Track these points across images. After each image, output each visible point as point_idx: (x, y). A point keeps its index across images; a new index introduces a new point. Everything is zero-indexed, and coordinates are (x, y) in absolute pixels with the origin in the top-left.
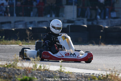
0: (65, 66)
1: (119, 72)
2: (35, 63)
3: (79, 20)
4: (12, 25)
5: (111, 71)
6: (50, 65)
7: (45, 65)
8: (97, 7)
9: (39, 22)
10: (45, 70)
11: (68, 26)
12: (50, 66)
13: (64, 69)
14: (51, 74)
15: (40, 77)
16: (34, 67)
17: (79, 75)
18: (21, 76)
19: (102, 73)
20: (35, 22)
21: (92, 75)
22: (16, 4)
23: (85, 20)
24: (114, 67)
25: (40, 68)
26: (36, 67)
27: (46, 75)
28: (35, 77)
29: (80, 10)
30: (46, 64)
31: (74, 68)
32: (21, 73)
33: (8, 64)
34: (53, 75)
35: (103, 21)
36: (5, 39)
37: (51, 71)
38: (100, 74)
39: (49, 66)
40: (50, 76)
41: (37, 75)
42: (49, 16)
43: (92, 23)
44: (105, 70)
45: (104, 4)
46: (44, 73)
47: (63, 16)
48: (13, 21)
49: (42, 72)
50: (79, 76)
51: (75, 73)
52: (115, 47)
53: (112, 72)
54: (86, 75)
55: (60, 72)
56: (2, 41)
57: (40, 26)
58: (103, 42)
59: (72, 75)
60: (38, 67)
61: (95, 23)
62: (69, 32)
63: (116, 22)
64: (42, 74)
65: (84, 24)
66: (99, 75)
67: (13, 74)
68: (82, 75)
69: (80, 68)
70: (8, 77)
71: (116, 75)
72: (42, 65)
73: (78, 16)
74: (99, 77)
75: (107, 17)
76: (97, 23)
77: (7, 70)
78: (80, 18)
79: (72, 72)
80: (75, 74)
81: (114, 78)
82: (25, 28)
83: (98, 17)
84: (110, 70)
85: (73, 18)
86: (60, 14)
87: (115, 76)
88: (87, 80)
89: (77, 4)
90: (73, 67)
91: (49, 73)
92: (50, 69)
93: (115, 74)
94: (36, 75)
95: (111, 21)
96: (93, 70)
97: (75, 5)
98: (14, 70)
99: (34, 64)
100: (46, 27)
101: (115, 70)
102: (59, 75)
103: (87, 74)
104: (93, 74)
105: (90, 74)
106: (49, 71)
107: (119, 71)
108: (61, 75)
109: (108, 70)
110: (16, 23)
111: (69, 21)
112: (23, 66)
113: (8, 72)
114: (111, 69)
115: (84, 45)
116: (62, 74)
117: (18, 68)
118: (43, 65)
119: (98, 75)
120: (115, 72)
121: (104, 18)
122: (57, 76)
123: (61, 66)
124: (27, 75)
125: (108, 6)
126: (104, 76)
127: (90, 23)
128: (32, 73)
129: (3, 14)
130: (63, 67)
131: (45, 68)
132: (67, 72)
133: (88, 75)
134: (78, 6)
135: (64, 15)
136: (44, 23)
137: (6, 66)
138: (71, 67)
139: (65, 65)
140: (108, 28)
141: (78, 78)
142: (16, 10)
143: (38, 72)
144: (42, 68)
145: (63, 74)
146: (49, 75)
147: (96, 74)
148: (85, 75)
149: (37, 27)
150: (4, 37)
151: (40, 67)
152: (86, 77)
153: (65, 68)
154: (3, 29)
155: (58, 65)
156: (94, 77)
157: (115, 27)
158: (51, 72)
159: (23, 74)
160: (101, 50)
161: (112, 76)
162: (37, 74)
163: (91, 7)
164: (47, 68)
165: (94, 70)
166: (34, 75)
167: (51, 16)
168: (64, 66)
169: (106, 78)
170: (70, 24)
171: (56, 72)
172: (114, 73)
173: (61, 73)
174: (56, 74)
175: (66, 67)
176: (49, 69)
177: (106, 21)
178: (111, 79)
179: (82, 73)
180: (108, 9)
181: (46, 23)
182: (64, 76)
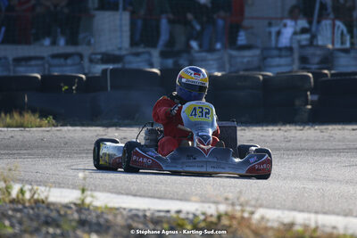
0: (95, 190)
1: (255, 206)
2: (5, 182)
3: (137, 55)
5: (230, 202)
6: (50, 187)
7: (35, 187)
8: (190, 16)
9: (18, 61)
10: (37, 202)
11: (104, 71)
12: (52, 190)
13: (92, 196)
14: (54, 214)
15: (20, 223)
16: (4, 194)
17: (137, 216)
19: (204, 210)
20: (6, 58)
21: (174, 215)
23: (155, 53)
24: (238, 190)
25: (20, 196)
26: (9, 194)
27: (38, 216)
28: (7, 223)
29: (140, 23)
30: (40, 185)
31: (122, 194)
34: (60, 215)
35: (209, 56)
37: (53, 204)
38: (198, 213)
39: (48, 189)
40: (49, 220)
41: (12, 216)
42: (47, 42)
43: (176, 63)
44: (212, 200)
45: (209, 5)
46: (31, 212)
47: (89, 43)
49: (25, 207)
50: (136, 219)
51: (125, 209)
53: (233, 204)
54: (157, 214)
55: (81, 207)
57: (22, 71)
59: (115, 215)
60: (14, 193)
62: (109, 89)
63: (245, 60)
64: (28, 214)
65: (152, 66)
66: (195, 216)
68: (145, 216)
69: (140, 196)
71: (246, 215)
72: (27, 187)
73: (133, 43)
74: (196, 221)
75: (218, 46)
78: (141, 49)
79: (116, 205)
80: (125, 213)
81: (239, 224)
83: (194, 44)
84: (227, 199)
85: (120, 49)
86: (81, 36)
87: (243, 218)
90: (119, 193)
91: (46, 212)
92: (52, 199)
93: (243, 211)
94: (9, 218)
95: (231, 57)
96: (177, 199)
97: (125, 9)
99: (3, 184)
100: (39, 76)
101: (242, 199)
102: (76, 216)
103: (159, 211)
104: (179, 212)
105: (168, 211)
106: (49, 206)
107: (253, 203)
108: (83, 217)
109: (221, 199)
111: (107, 58)
114: (230, 196)
116: (86, 212)
118: (30, 187)
119: (191, 216)
120: (241, 205)
122: (71, 218)
123: (83, 191)
125: (222, 14)
126: (209, 219)
127: (170, 62)
130: (88, 193)
131: (36, 196)
132: (101, 208)
133: (162, 214)
134: (133, 13)
135: (92, 41)
136: (33, 63)
138: (112, 192)
139: (96, 187)
140: (223, 76)
141: (135, 225)
143: (15, 206)
144: (28, 196)
145: (90, 214)
146: (47, 216)
147: (188, 213)
148: (153, 214)
149: (12, 74)
151: (22, 192)
152: (156, 221)
153: (96, 194)
155: (74, 187)
156: (180, 222)
157: (242, 73)
158: (52, 207)
161: (232, 217)
162: (10, 213)
163: (171, 16)
164: (42, 197)
165: (181, 200)
167: (54, 43)
168: (91, 190)
169: (216, 224)
171: (67, 206)
172: (238, 208)
173: (83, 211)
174: (69, 212)
175: (100, 191)
176: (47, 198)
177: (215, 56)
178: (230, 227)
179: (145, 211)
180: (220, 22)
181: (39, 62)
182: (92, 218)
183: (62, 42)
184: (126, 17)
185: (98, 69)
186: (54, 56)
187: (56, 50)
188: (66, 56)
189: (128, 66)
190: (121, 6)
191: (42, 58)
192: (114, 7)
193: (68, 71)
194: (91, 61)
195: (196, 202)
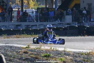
3: (73, 23)
4: (38, 27)
10: (57, 50)
11: (67, 26)
12: (59, 48)
14: (60, 52)
16: (50, 49)
17: (75, 53)
18: (44, 54)
22: (39, 15)
23: (77, 23)
28: (52, 54)
30: (57, 47)
31: (72, 49)
32: (44, 52)
33: (36, 48)
36: (34, 34)
38: (86, 52)
42: (57, 21)
43: (80, 25)
44: (88, 49)
47: (64, 21)
48: (38, 25)
49: (55, 51)
52: (93, 37)
53: (92, 50)
54: (78, 52)
55: (64, 51)
56: (33, 35)
58: (86, 35)
59: (71, 53)
60: (52, 49)
61: (82, 25)
62: (68, 30)
63: (93, 24)
64: (55, 53)
65: (76, 25)
67: (40, 53)
68: (76, 53)
70: (37, 54)
73: (72, 21)
75: (88, 21)
76: (83, 24)
77: (36, 51)
79: (71, 51)
82: (44, 28)
85: (70, 22)
88: (79, 55)
89: (72, 14)
91: (58, 52)
92: (59, 50)
94: (52, 53)
95: (90, 23)
96: (82, 49)
97: (71, 15)
98: (40, 50)
99: (50, 47)
100: (56, 28)
102: (64, 53)
104: (82, 52)
105: (80, 52)
106: (59, 51)
110: (40, 26)
111: (68, 24)
112: (45, 48)
113: (37, 52)
114: (92, 49)
115: (76, 36)
117: (42, 50)
119: (85, 52)
121: (87, 22)
123: (65, 48)
124: (47, 53)
127: (79, 25)
128: (49, 52)
129: (33, 21)
131: (56, 49)
132: (68, 51)
134: (72, 16)
136: (54, 25)
137: (35, 48)
138: (70, 48)
139: (67, 47)
140: (89, 27)
141: (74, 54)
142: (39, 19)
143: (52, 51)
144: (55, 49)
146: (59, 53)
150: (33, 33)
151: (54, 48)
153: (67, 49)
154: (33, 29)
155: (63, 48)
156: (83, 54)
157: (92, 26)
159: (45, 52)
160: (85, 39)
164: (57, 49)
166: (50, 53)
169: (89, 54)
170: (69, 26)
171: (62, 51)
174: (62, 52)
178: (92, 54)
180: (88, 17)
181: (56, 25)
182: (67, 53)
183: (60, 21)
184: (71, 16)
185: (66, 26)
186: (58, 24)
187: (58, 23)
188: (60, 24)
189: (71, 25)
190: (70, 14)
191: (56, 24)
192: (69, 15)
193: (61, 26)
194: (65, 25)
195: (85, 50)
